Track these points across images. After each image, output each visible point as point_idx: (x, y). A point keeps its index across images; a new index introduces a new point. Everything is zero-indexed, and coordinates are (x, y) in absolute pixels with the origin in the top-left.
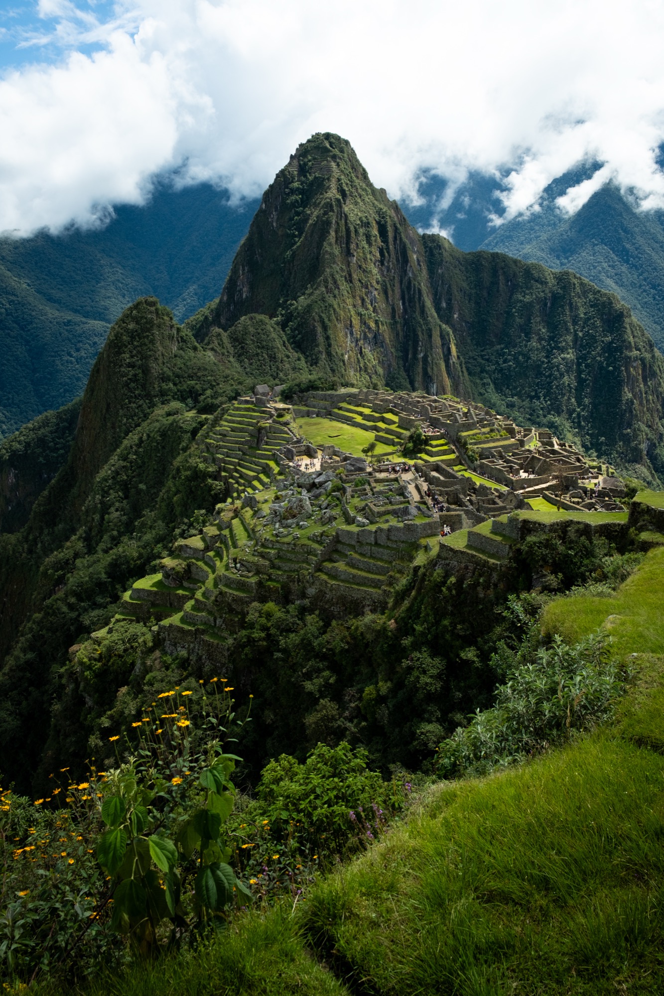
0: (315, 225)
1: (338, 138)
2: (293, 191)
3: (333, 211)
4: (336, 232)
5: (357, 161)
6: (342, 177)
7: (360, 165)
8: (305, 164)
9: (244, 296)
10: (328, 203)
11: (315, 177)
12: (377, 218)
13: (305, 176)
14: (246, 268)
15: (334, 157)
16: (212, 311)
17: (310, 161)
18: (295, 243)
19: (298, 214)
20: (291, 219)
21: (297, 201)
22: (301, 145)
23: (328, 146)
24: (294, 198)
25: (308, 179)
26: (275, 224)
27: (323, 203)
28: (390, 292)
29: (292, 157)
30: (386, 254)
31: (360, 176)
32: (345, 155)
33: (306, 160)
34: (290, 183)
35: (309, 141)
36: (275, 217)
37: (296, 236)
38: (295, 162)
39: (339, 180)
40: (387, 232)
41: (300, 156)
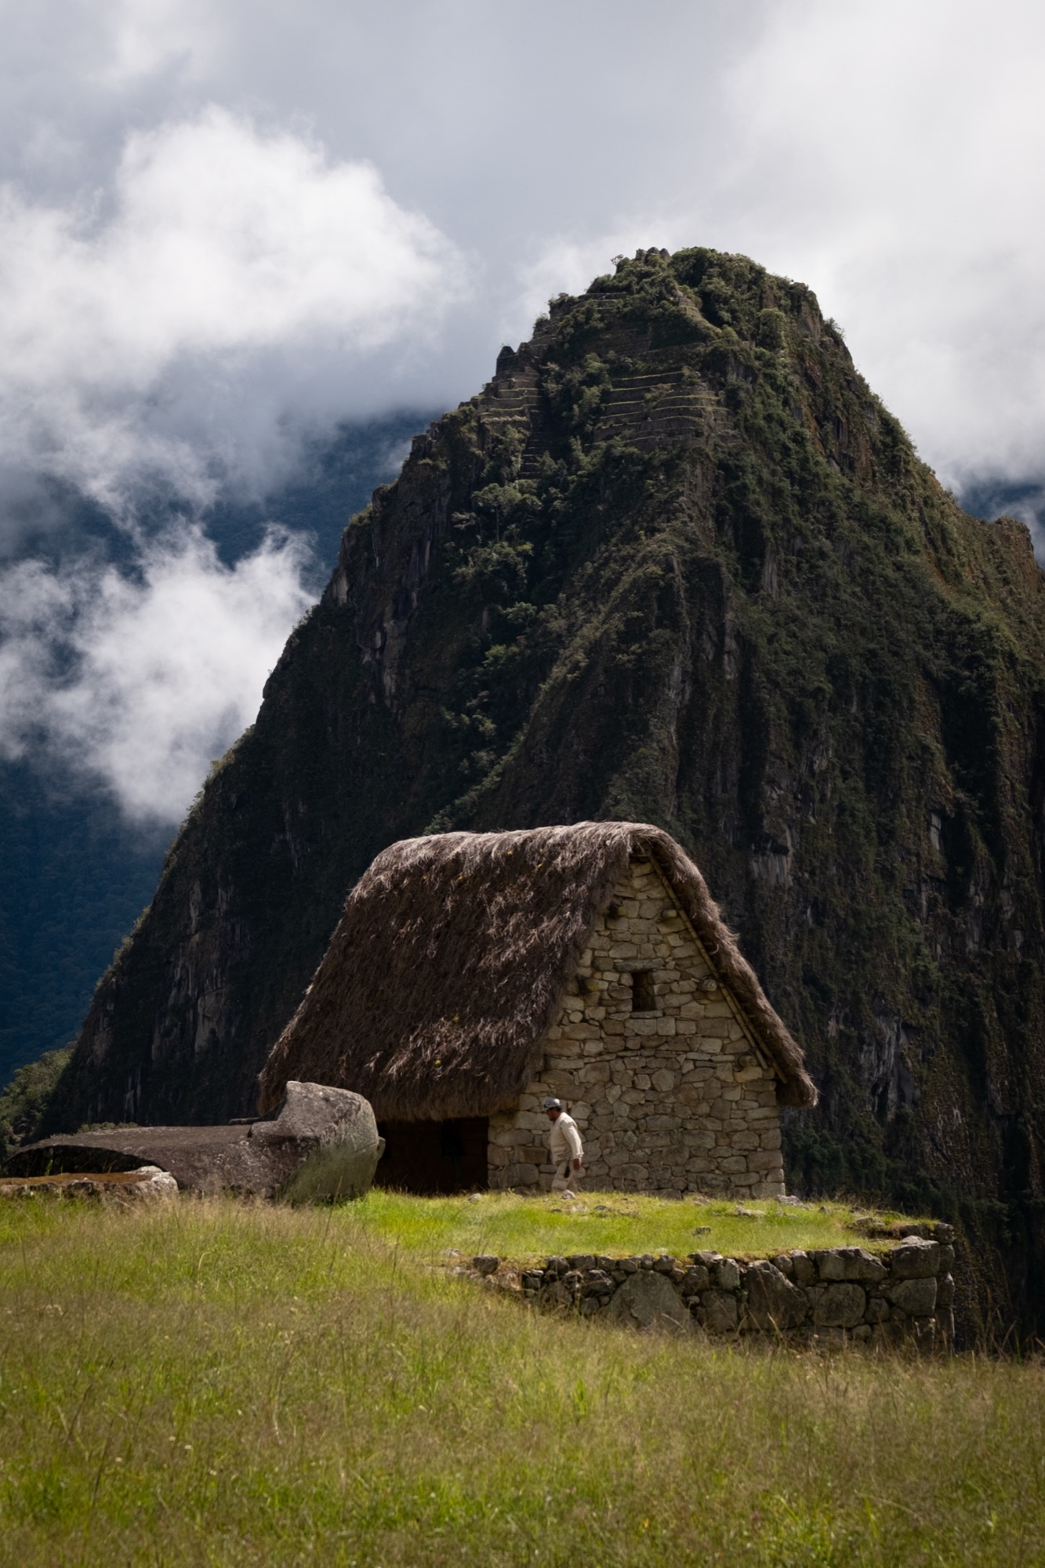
0: (577, 686)
1: (751, 277)
2: (492, 523)
3: (675, 624)
4: (688, 727)
5: (855, 385)
6: (751, 458)
7: (871, 404)
8: (570, 395)
9: (202, 1038)
10: (651, 582)
11: (609, 459)
12: (939, 665)
13: (563, 452)
14: (223, 896)
15: (715, 365)
16: (31, 1104)
17: (592, 380)
18: (477, 774)
19: (506, 632)
20: (473, 656)
21: (506, 568)
22: (562, 306)
23: (692, 312)
24: (497, 551)
25: (572, 463)
26: (389, 681)
27: (627, 579)
28: (997, 1050)
29: (506, 359)
30: (981, 849)
31: (865, 457)
32: (783, 357)
33: (577, 376)
34: (480, 484)
35: (599, 287)
36: (395, 646)
37: (483, 742)
38: (522, 383)
39: (728, 471)
40: (989, 733)
41: (550, 354)
